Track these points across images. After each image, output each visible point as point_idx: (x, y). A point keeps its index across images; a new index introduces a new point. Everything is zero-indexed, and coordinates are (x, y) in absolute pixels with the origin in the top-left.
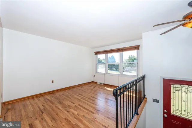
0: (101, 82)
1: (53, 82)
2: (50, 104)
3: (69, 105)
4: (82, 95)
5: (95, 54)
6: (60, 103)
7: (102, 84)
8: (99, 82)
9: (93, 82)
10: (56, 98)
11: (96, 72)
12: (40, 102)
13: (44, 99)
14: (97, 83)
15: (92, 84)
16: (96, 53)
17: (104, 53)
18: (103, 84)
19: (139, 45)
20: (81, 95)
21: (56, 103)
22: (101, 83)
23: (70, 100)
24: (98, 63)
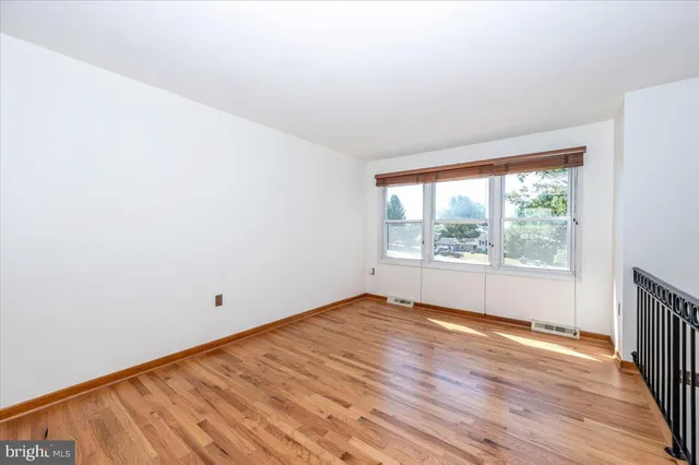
0: (405, 298)
1: (219, 301)
2: (236, 415)
3: (329, 417)
4: (360, 361)
5: (377, 185)
6: (280, 404)
7: (409, 303)
8: (393, 294)
9: (366, 295)
10: (246, 378)
11: (382, 256)
12: (178, 405)
13: (191, 387)
14: (386, 298)
15: (368, 305)
16: (383, 180)
17: (418, 181)
18: (411, 306)
19: (584, 148)
20: (351, 356)
21: (257, 405)
22: (403, 301)
23: (317, 384)
24: (390, 218)
